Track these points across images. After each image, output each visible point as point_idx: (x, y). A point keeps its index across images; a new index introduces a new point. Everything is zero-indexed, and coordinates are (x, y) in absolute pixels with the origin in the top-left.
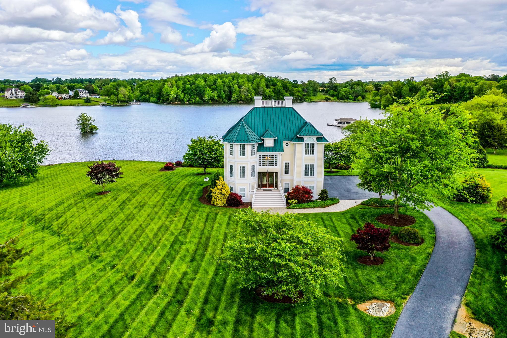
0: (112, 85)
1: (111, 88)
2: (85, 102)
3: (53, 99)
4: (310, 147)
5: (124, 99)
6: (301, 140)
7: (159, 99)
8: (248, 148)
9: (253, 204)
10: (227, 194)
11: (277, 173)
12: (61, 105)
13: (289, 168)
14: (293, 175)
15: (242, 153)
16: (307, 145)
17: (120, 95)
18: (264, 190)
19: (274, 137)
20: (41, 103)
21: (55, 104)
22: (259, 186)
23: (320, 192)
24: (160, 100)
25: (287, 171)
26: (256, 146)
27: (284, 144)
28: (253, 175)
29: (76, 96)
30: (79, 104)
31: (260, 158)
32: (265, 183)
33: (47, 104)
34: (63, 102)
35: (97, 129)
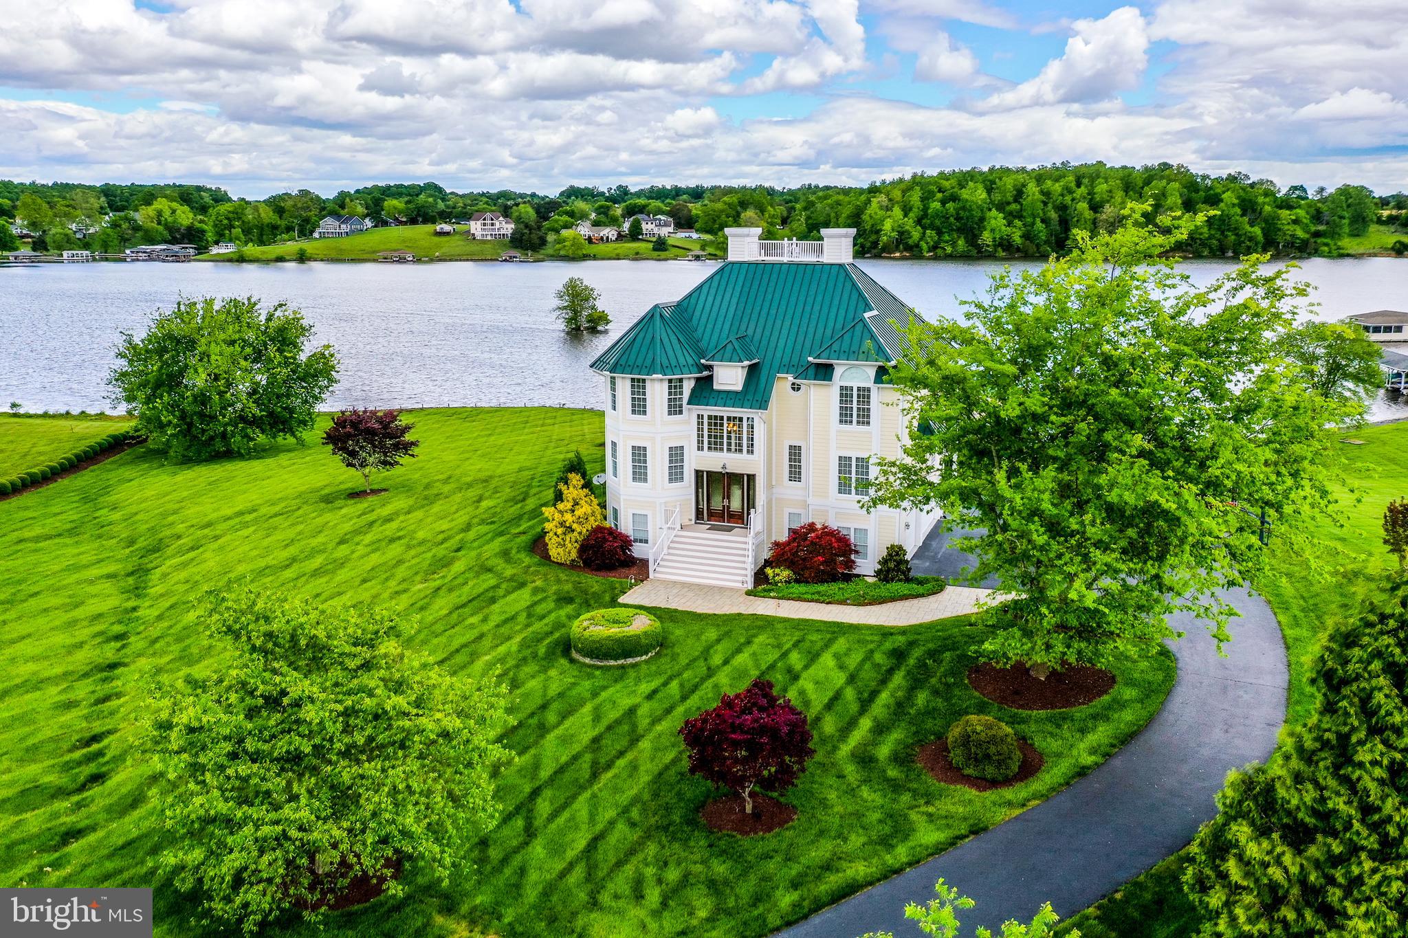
0: (725, 203)
1: (722, 211)
2: (655, 249)
3: (575, 242)
4: (855, 399)
6: (824, 372)
8: (657, 391)
9: (651, 568)
11: (754, 476)
12: (595, 258)
15: (639, 407)
16: (845, 393)
18: (713, 528)
19: (751, 359)
20: (549, 250)
21: (580, 253)
22: (699, 514)
23: (884, 553)
26: (688, 386)
29: (635, 234)
30: (637, 253)
31: (700, 423)
32: (717, 503)
33: (562, 253)
34: (601, 248)
35: (608, 322)
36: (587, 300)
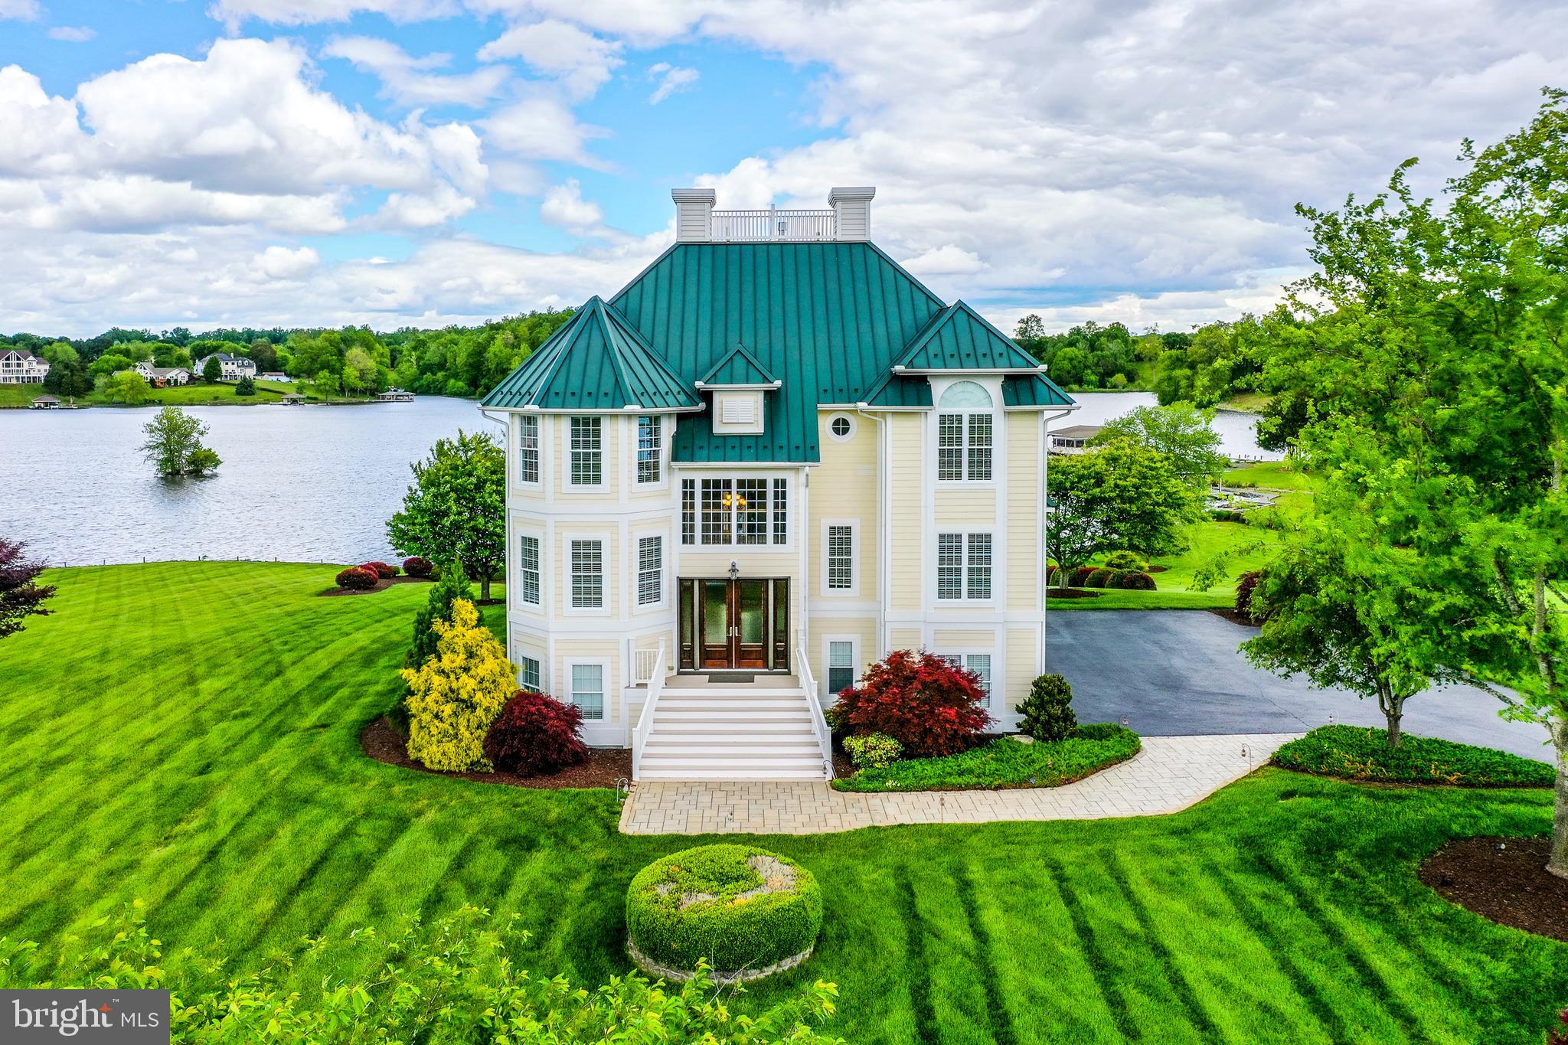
0: (326, 340)
1: (322, 349)
2: (238, 393)
3: (134, 385)
4: (966, 435)
5: (360, 385)
6: (915, 393)
7: (473, 383)
8: (619, 438)
9: (637, 762)
10: (491, 703)
11: (786, 580)
12: (161, 403)
13: (855, 557)
14: (872, 593)
15: (587, 468)
16: (949, 426)
17: (348, 370)
18: (714, 678)
19: (766, 380)
20: (98, 395)
21: (141, 398)
22: (685, 658)
23: (1026, 693)
24: (477, 387)
25: (840, 575)
26: (668, 429)
27: (825, 424)
28: (649, 591)
29: (212, 376)
30: (216, 398)
31: (688, 496)
32: (718, 637)
33: (116, 399)
34: (168, 393)
35: (217, 463)
36: (188, 435)
